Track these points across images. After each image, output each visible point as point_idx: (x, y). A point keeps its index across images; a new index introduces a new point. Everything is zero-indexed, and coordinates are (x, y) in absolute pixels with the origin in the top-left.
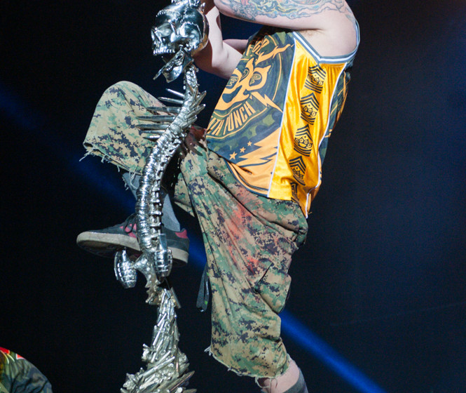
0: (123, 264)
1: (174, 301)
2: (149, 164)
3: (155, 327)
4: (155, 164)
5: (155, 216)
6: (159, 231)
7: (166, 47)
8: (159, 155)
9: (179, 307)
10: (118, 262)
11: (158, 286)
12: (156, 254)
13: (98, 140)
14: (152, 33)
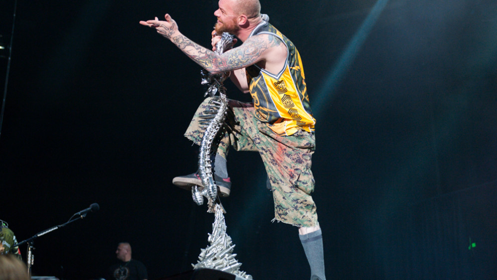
0: (196, 193)
1: (222, 210)
3: (213, 224)
4: (207, 141)
5: (209, 167)
8: (208, 136)
9: (225, 212)
10: (193, 193)
11: (214, 203)
13: (192, 133)
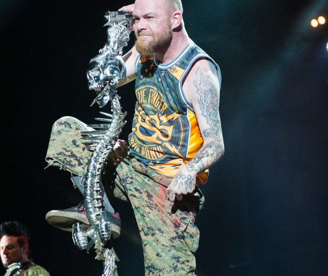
0: (78, 233)
1: (114, 256)
2: (91, 164)
4: (95, 164)
5: (98, 199)
6: (101, 209)
7: (97, 84)
8: (97, 158)
9: (118, 260)
10: (74, 233)
11: (102, 247)
12: (99, 225)
13: (56, 156)
14: (87, 75)
